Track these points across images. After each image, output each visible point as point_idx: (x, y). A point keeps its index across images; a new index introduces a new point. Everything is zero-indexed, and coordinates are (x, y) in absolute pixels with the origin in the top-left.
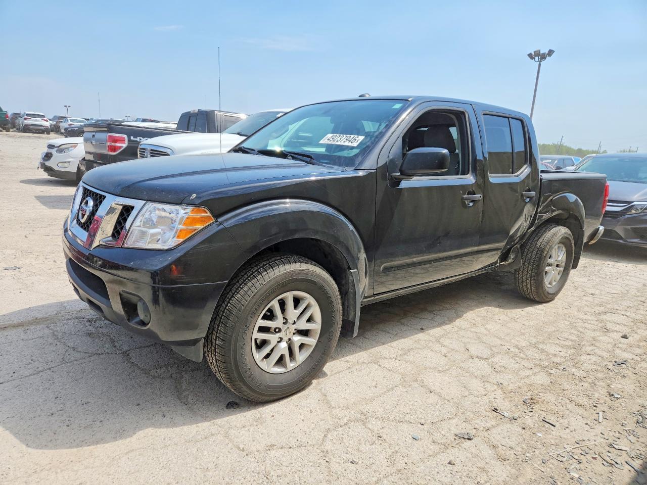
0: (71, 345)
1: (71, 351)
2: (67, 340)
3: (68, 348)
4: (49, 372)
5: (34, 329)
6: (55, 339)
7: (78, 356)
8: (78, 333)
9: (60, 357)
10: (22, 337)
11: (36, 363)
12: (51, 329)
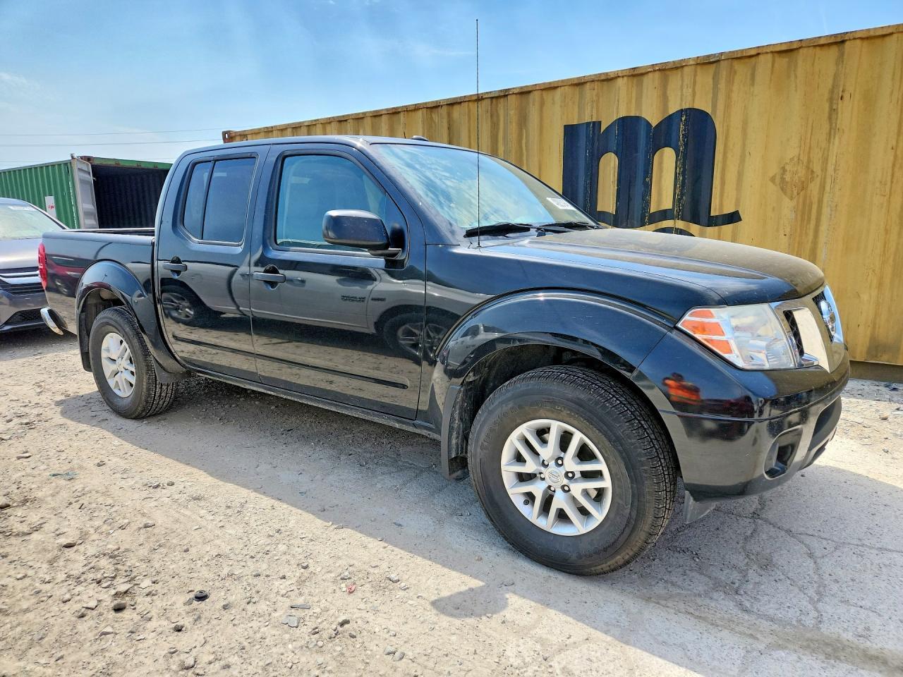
0: (809, 563)
1: (818, 554)
2: (808, 575)
3: (818, 560)
4: (866, 542)
5: (845, 630)
6: (825, 586)
7: (814, 543)
8: (782, 577)
9: (838, 553)
10: (878, 621)
11: (877, 562)
12: (816, 610)
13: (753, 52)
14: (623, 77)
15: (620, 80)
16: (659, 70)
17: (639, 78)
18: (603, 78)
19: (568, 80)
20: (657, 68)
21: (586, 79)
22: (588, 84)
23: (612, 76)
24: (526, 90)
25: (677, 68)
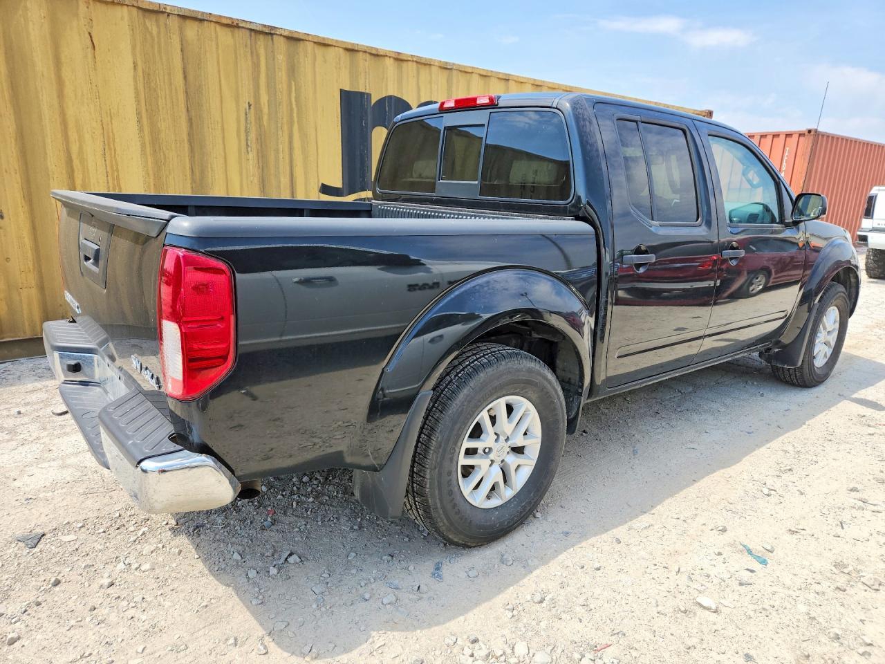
13: (470, 71)
14: (390, 57)
15: (387, 59)
16: (416, 62)
17: (400, 62)
18: (374, 52)
19: (342, 42)
20: (415, 60)
21: (359, 48)
22: (361, 53)
23: (382, 53)
24: (295, 36)
25: (425, 64)
